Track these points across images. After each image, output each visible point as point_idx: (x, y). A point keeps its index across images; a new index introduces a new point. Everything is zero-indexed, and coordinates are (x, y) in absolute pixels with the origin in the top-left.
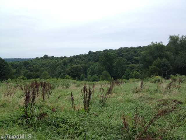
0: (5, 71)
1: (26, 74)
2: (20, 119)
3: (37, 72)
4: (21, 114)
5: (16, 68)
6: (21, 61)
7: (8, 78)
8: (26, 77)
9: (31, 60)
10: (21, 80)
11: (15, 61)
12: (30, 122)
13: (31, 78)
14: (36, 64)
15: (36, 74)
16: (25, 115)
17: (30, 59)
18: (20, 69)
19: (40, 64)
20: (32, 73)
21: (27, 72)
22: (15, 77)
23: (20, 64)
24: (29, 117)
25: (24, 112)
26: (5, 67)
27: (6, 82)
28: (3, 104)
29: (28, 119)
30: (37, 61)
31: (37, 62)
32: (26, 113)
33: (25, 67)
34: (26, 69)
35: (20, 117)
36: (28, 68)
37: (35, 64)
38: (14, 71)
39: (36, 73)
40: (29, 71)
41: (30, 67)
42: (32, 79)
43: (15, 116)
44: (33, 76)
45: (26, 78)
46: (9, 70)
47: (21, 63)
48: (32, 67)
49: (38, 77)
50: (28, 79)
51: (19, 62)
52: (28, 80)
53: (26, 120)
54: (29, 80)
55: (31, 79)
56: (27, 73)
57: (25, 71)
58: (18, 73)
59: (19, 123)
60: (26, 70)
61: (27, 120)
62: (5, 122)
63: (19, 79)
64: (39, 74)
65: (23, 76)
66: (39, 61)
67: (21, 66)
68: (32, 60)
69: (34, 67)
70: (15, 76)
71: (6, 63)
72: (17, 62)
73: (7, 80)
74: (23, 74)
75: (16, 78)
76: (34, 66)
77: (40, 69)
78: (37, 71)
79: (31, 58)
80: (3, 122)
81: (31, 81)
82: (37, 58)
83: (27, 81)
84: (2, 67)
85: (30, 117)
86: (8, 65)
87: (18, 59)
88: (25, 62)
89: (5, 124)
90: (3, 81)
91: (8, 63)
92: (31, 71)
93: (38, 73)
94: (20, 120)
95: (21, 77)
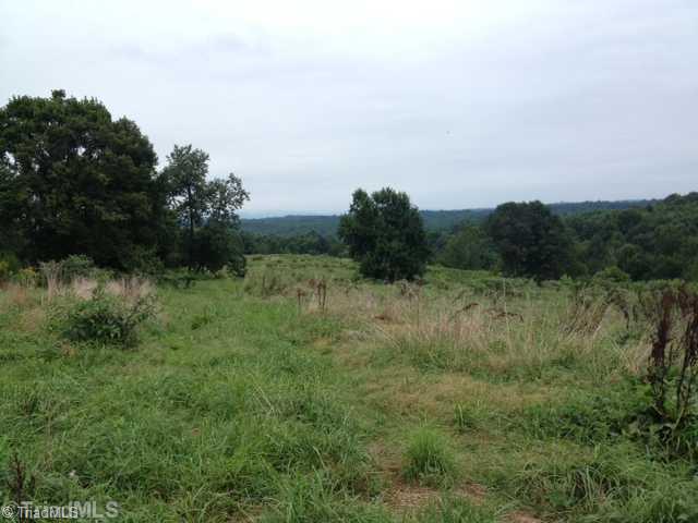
0: (551, 247)
1: (628, 260)
2: (634, 419)
3: (672, 255)
4: (642, 404)
5: (589, 239)
6: (610, 212)
7: (563, 273)
8: (627, 272)
9: (649, 206)
10: (609, 282)
11: (588, 211)
12: (675, 439)
13: (646, 275)
14: (669, 220)
15: (669, 264)
16: (656, 409)
17: (644, 201)
18: (605, 239)
19: (684, 221)
20: (650, 257)
21: (629, 253)
22: (587, 270)
23: (605, 221)
24: (673, 421)
25: (651, 399)
26: (551, 232)
27: (555, 285)
28: (564, 358)
29: (668, 425)
30: (672, 209)
31: (671, 215)
32: (661, 402)
33: (624, 233)
34: (628, 240)
35: (634, 414)
36: (635, 237)
37: (664, 223)
38: (583, 246)
39: (669, 258)
40: (638, 250)
41: (644, 233)
42: (650, 282)
43: (617, 408)
44: (655, 270)
45: (628, 275)
46: (565, 244)
47: (608, 216)
48: (650, 235)
49: (674, 272)
50: (635, 278)
51: (603, 216)
52: (635, 284)
53: (661, 428)
54: (638, 284)
55: (647, 280)
56: (630, 256)
57: (622, 248)
58: (595, 258)
59: (632, 432)
60: (627, 245)
61: (666, 428)
62: (581, 421)
63: (599, 276)
64: (678, 262)
65: (615, 267)
66: (680, 209)
67: (610, 228)
68: (653, 205)
69: (661, 233)
70: (585, 266)
71: (555, 220)
72: (595, 216)
73: (558, 278)
74: (613, 258)
75: (589, 273)
76: (659, 230)
77: (686, 241)
78: (671, 248)
79: (649, 199)
80: (575, 420)
81: (647, 286)
82: (673, 197)
83: (630, 286)
84: (543, 232)
85: (678, 421)
86: (561, 226)
87: (599, 204)
88: (625, 213)
89: (581, 429)
90: (544, 283)
91: (563, 218)
92: (649, 249)
93: (676, 259)
94: (635, 423)
95: (608, 270)
